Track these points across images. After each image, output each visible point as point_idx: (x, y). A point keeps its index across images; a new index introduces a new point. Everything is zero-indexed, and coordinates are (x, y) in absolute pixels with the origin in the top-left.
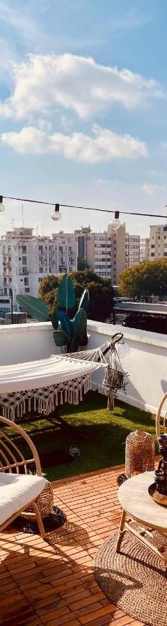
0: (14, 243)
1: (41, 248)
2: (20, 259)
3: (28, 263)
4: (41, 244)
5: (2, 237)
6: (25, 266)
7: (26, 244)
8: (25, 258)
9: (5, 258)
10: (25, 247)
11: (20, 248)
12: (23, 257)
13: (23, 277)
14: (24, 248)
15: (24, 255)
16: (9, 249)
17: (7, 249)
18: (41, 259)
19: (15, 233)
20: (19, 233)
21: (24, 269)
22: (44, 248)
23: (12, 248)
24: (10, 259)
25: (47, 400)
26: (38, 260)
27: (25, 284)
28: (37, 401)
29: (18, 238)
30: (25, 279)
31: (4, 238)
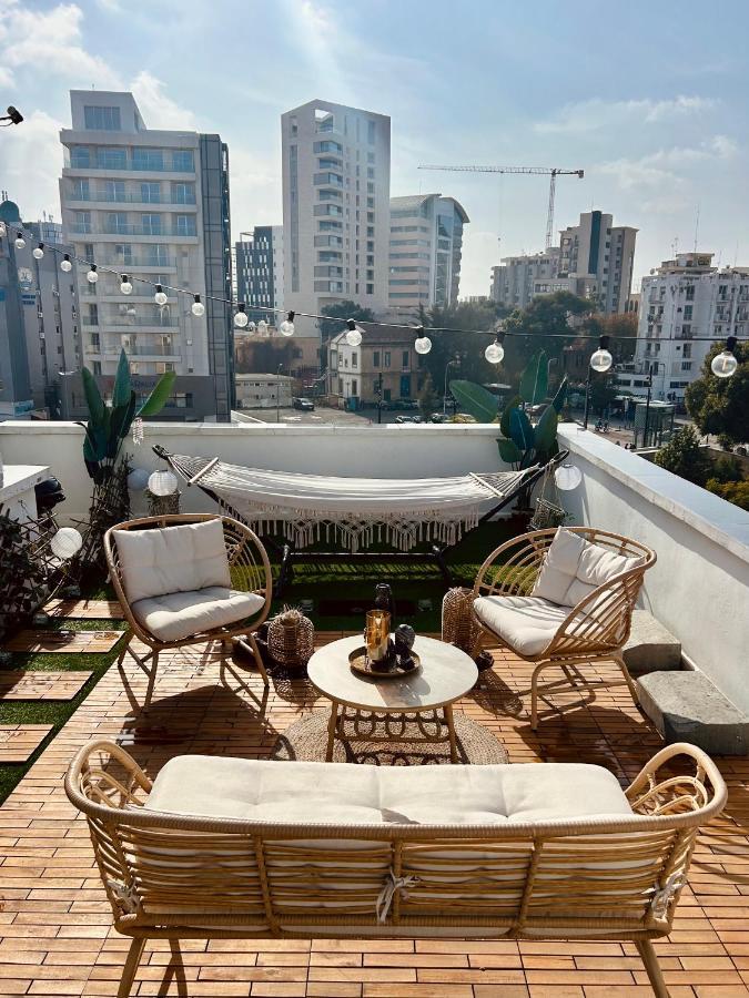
0: (674, 281)
1: (723, 289)
2: (680, 310)
3: (693, 318)
4: (725, 282)
5: (652, 272)
6: (687, 323)
7: (694, 283)
8: (689, 309)
9: (653, 308)
10: (693, 287)
11: (682, 290)
12: (687, 307)
13: (681, 343)
14: (691, 290)
15: (689, 303)
16: (663, 293)
17: (658, 293)
18: (720, 310)
19: (676, 263)
20: (683, 263)
21: (686, 329)
22: (729, 291)
23: (668, 291)
24: (661, 312)
25: (406, 532)
26: (714, 310)
27: (684, 356)
28: (391, 531)
29: (682, 272)
30: (685, 346)
31: (656, 273)
